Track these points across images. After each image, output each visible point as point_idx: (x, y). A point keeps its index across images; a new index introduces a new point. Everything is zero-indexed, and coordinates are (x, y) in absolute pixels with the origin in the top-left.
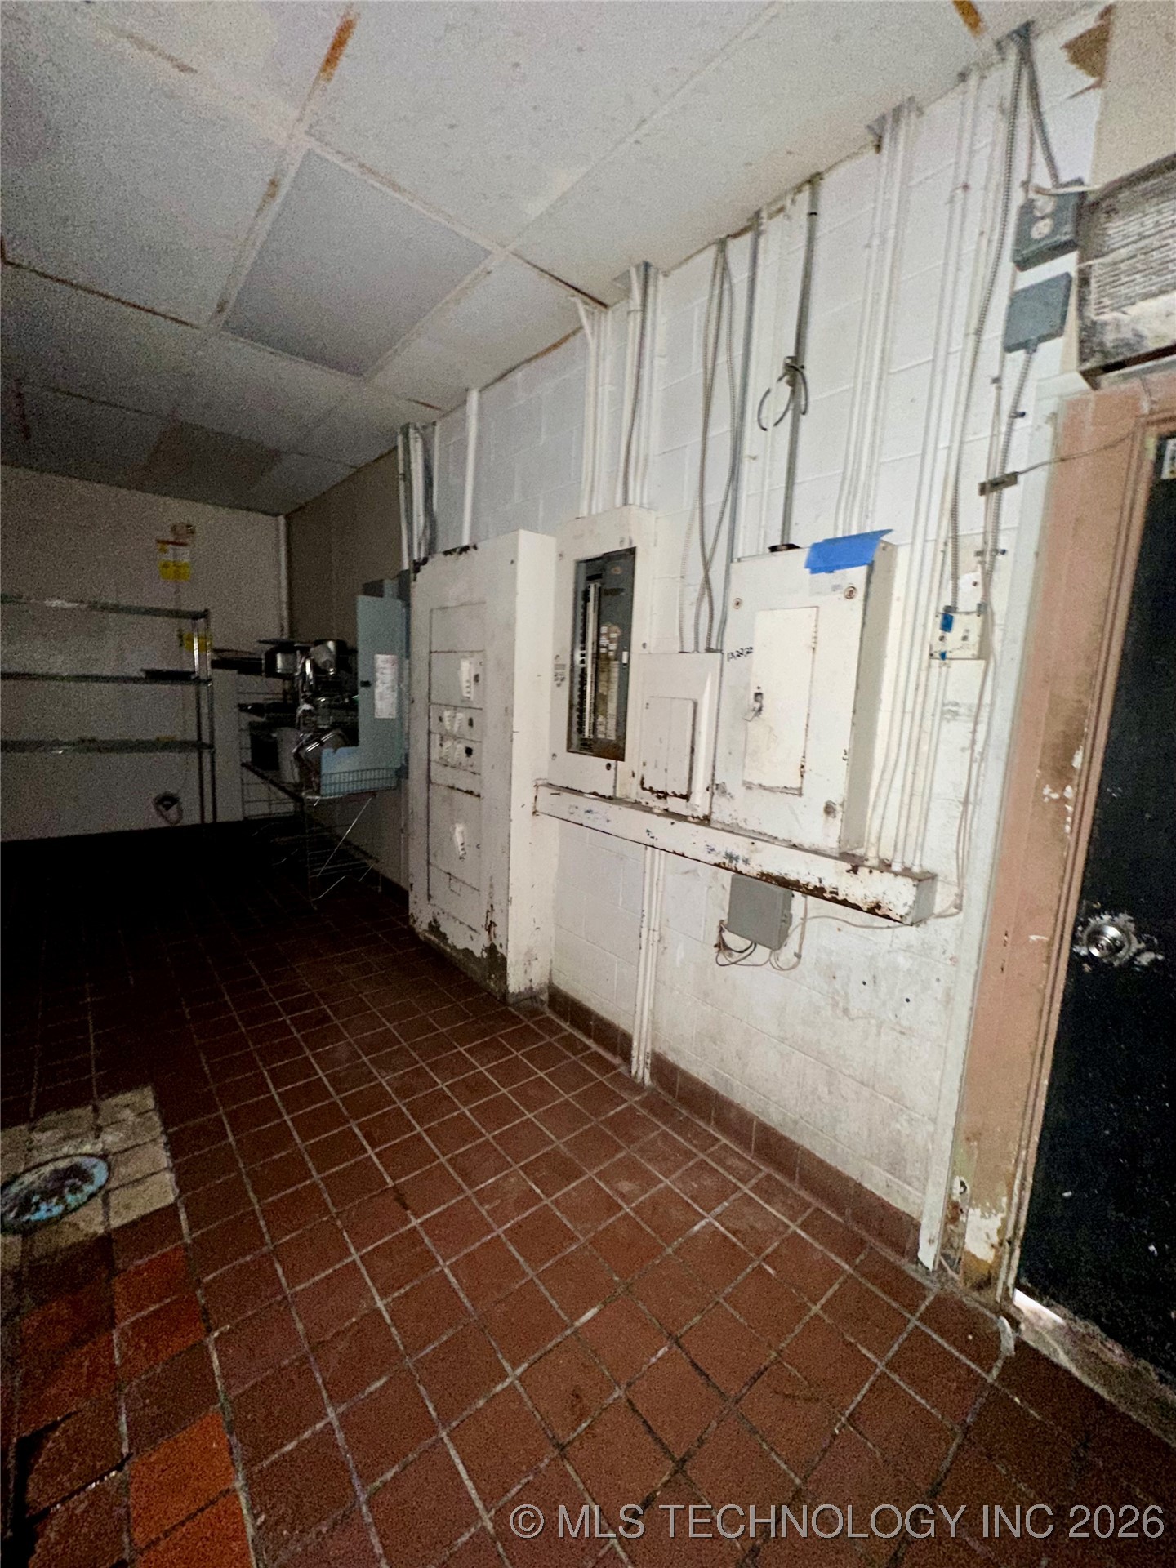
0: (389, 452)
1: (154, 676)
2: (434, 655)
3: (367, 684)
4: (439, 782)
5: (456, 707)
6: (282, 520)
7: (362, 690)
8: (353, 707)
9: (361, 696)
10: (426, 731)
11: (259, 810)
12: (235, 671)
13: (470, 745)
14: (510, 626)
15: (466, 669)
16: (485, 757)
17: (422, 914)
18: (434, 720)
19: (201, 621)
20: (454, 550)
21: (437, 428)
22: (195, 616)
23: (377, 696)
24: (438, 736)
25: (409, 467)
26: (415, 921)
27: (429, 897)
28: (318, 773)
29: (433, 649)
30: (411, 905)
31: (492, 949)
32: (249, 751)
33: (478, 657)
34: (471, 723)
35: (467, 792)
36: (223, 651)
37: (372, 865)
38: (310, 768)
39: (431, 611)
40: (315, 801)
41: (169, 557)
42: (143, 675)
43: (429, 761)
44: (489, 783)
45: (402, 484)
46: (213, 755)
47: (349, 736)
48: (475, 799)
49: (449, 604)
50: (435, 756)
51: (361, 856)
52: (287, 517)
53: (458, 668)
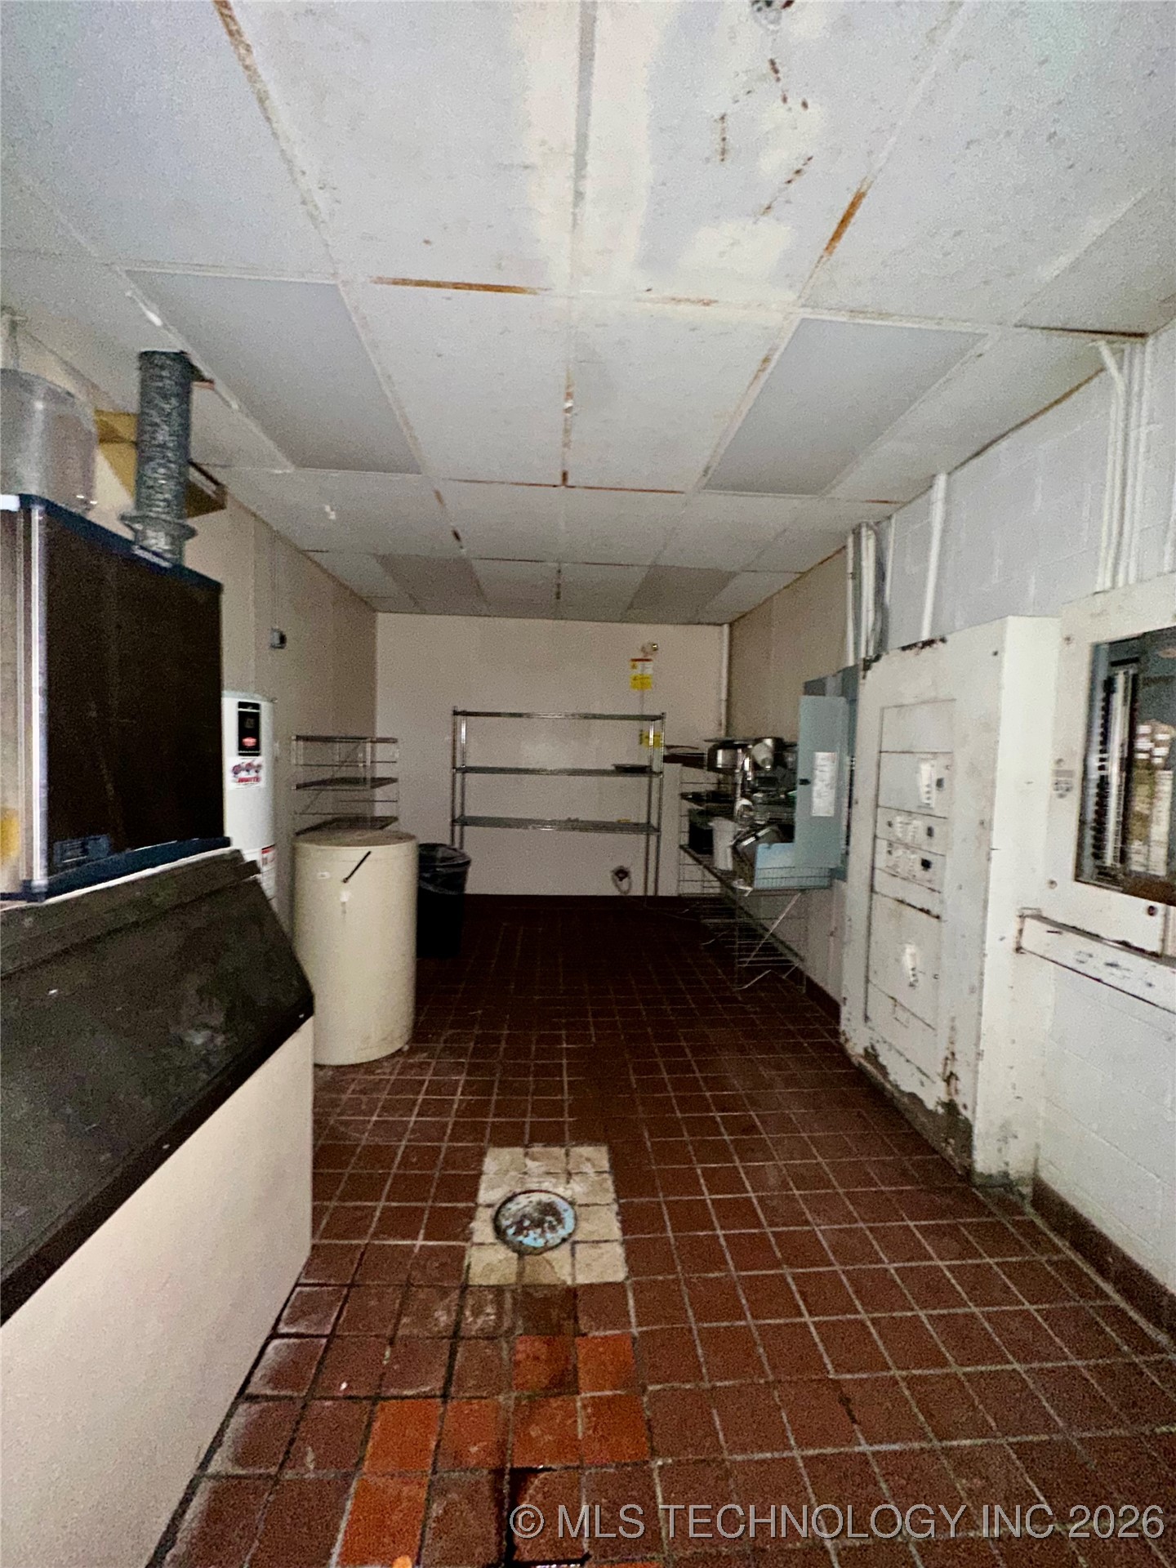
0: (839, 552)
1: (623, 770)
2: (883, 754)
3: (805, 782)
4: (884, 892)
5: (910, 813)
6: (726, 628)
7: (799, 787)
8: (790, 803)
9: (799, 792)
10: (871, 836)
11: (692, 889)
12: (679, 765)
13: (928, 857)
14: (990, 726)
15: (927, 773)
16: (948, 872)
17: (856, 1037)
18: (882, 824)
19: (658, 721)
20: (915, 645)
21: (893, 521)
22: (653, 718)
23: (815, 794)
24: (885, 843)
25: (860, 565)
26: (847, 1040)
27: (866, 1018)
28: (752, 865)
29: (884, 749)
30: (843, 1022)
31: (951, 1107)
32: (687, 835)
33: (943, 761)
34: (930, 832)
35: (922, 910)
36: (672, 747)
37: (797, 963)
38: (745, 860)
39: (883, 709)
40: (746, 891)
41: (638, 672)
42: (613, 768)
43: (873, 868)
44: (954, 903)
45: (850, 583)
46: (659, 838)
47: (785, 832)
48: (935, 921)
49: (906, 702)
50: (879, 864)
51: (786, 951)
52: (731, 625)
53: (917, 771)
